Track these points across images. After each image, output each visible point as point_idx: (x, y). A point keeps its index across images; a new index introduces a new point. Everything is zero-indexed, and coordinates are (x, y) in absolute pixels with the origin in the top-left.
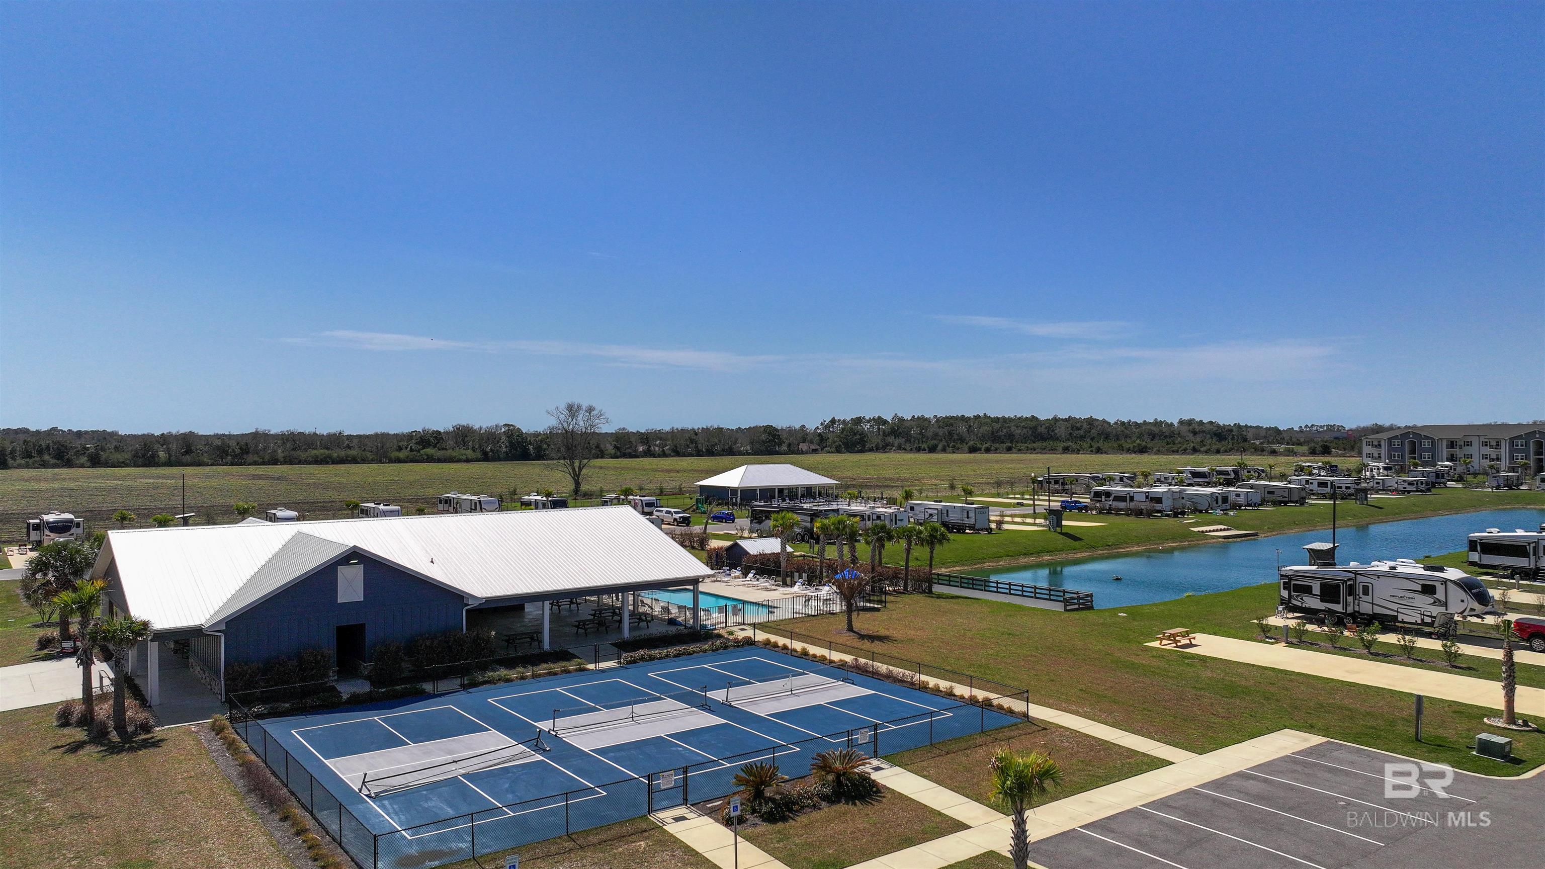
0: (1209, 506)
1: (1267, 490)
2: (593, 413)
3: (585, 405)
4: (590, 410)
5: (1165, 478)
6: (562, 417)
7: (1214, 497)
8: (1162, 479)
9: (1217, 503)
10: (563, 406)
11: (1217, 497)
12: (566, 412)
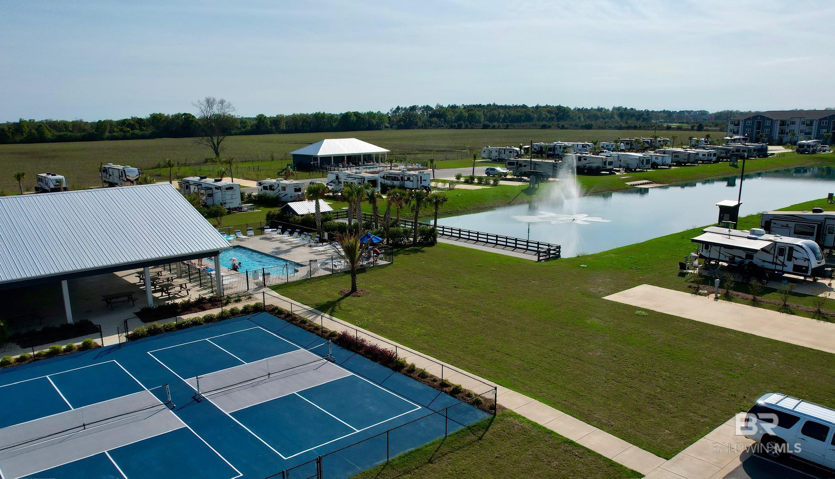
0: (637, 166)
1: (674, 154)
2: (225, 104)
3: (218, 100)
4: (222, 102)
5: (607, 146)
6: (202, 107)
7: (641, 160)
8: (605, 146)
9: (643, 164)
10: (203, 100)
11: (643, 160)
12: (205, 103)
